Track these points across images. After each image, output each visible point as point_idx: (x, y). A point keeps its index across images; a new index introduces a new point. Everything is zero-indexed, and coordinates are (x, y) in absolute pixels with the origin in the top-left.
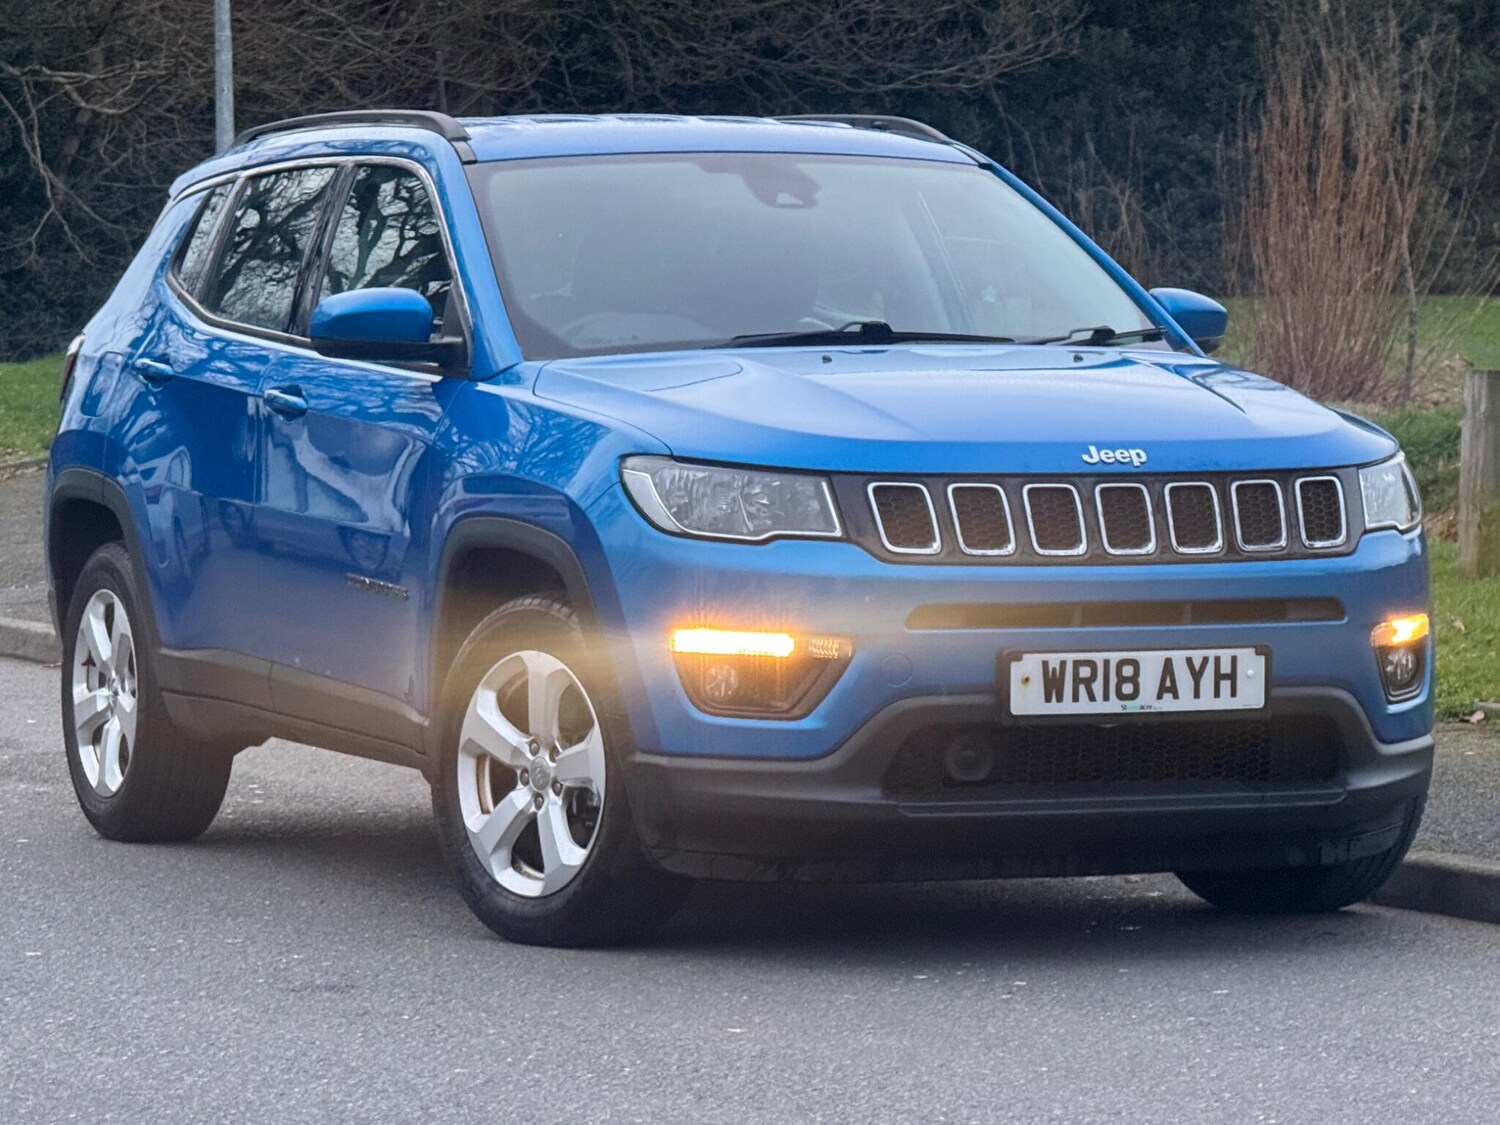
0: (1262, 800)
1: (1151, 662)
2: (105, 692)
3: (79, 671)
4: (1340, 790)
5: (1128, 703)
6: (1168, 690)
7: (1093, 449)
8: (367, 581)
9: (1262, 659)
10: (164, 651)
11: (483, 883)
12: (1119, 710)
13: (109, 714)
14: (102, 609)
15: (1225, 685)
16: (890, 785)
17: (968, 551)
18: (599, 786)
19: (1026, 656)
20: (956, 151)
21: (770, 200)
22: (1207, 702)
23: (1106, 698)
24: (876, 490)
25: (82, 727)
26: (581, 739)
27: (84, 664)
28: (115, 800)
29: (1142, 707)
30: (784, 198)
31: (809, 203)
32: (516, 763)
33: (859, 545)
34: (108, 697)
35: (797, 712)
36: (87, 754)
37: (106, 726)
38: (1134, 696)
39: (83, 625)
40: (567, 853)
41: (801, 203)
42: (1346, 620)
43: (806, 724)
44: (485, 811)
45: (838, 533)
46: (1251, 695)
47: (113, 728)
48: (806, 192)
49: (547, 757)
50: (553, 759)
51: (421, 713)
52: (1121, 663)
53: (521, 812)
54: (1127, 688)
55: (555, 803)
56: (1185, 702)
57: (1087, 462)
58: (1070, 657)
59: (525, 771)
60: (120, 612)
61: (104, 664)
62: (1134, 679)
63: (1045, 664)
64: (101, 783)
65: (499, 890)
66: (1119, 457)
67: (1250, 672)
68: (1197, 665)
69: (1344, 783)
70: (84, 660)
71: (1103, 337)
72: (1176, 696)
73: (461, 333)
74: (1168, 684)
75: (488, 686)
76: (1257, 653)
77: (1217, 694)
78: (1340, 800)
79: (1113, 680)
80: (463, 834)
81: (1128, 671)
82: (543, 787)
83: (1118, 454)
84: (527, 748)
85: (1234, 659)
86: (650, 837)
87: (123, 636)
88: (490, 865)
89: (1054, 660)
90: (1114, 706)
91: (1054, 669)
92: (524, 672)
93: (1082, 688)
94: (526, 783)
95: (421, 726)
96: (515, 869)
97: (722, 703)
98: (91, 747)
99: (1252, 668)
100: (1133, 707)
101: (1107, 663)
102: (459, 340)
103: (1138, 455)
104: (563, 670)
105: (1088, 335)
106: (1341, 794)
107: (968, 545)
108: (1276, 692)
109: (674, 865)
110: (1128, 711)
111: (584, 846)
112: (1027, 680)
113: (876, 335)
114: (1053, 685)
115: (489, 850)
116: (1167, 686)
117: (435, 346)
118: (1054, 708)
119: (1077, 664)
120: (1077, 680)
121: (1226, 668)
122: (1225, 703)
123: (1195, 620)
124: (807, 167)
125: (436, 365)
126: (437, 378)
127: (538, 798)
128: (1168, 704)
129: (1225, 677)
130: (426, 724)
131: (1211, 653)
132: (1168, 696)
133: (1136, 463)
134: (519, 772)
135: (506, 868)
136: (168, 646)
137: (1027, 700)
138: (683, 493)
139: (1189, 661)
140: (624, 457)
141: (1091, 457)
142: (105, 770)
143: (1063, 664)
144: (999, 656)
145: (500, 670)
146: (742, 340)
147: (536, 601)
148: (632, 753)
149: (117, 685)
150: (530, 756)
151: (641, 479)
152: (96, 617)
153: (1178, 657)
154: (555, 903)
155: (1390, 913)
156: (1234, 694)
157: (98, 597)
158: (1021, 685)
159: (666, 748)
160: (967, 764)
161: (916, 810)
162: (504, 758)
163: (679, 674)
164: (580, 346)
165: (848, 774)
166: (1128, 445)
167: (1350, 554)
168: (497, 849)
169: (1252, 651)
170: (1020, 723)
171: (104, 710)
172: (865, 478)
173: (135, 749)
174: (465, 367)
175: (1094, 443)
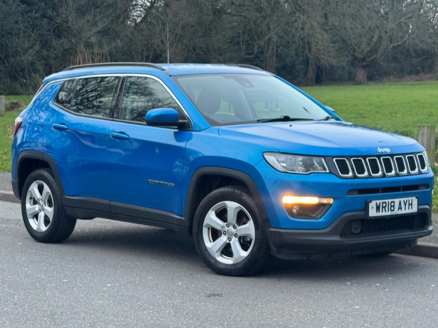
0: (414, 234)
1: (397, 201)
2: (37, 206)
3: (28, 201)
4: (427, 231)
5: (392, 212)
8: (157, 182)
9: (417, 200)
10: (66, 197)
11: (213, 261)
12: (391, 214)
14: (37, 185)
15: (410, 206)
16: (342, 235)
18: (253, 236)
19: (372, 201)
21: (244, 85)
22: (407, 211)
24: (335, 160)
25: (30, 214)
26: (244, 223)
27: (30, 199)
28: (45, 233)
30: (246, 85)
31: (252, 86)
32: (221, 229)
33: (333, 174)
34: (39, 207)
35: (318, 217)
36: (32, 221)
37: (39, 214)
38: (393, 210)
39: (30, 189)
40: (241, 253)
42: (429, 189)
43: (321, 220)
44: (211, 242)
45: (328, 171)
46: (414, 209)
47: (42, 215)
48: (250, 83)
49: (232, 228)
50: (234, 229)
51: (180, 216)
52: (391, 202)
53: (225, 242)
54: (392, 208)
55: (235, 240)
56: (403, 211)
57: (379, 152)
58: (381, 201)
59: (225, 231)
60: (46, 186)
62: (394, 206)
63: (376, 203)
64: (38, 229)
65: (218, 262)
66: (385, 151)
67: (415, 203)
69: (427, 229)
70: (30, 197)
74: (400, 207)
75: (212, 210)
77: (409, 209)
79: (390, 206)
80: (205, 248)
81: (393, 204)
82: (231, 236)
83: (384, 149)
84: (225, 226)
85: (412, 200)
86: (274, 249)
87: (48, 193)
88: (215, 256)
89: (378, 202)
90: (389, 213)
91: (378, 204)
92: (225, 206)
93: (384, 209)
94: (225, 235)
95: (181, 220)
96: (222, 256)
97: (296, 215)
99: (415, 201)
100: (394, 213)
101: (388, 202)
103: (388, 150)
104: (240, 206)
107: (358, 174)
108: (420, 207)
109: (280, 256)
111: (246, 251)
112: (373, 207)
113: (286, 119)
114: (378, 208)
115: (215, 252)
116: (400, 208)
118: (378, 214)
119: (383, 203)
120: (383, 207)
121: (410, 203)
122: (410, 211)
123: (403, 190)
125: (177, 127)
127: (229, 239)
128: (400, 212)
130: (183, 218)
131: (408, 199)
132: (400, 210)
133: (388, 152)
134: (222, 232)
135: (219, 256)
136: (68, 195)
137: (373, 213)
139: (404, 201)
140: (263, 152)
141: (379, 150)
142: (41, 225)
143: (380, 203)
144: (367, 201)
145: (217, 206)
148: (270, 228)
149: (43, 204)
150: (226, 228)
151: (271, 158)
152: (35, 187)
153: (402, 200)
154: (238, 266)
156: (412, 209)
157: (36, 183)
158: (371, 209)
159: (282, 227)
160: (356, 229)
161: (348, 241)
162: (219, 228)
163: (286, 208)
164: (221, 122)
165: (331, 233)
166: (386, 147)
167: (428, 173)
168: (217, 251)
169: (415, 198)
170: (371, 218)
171: (38, 210)
172: (333, 157)
173: (54, 220)
174: (190, 128)
175: (379, 147)
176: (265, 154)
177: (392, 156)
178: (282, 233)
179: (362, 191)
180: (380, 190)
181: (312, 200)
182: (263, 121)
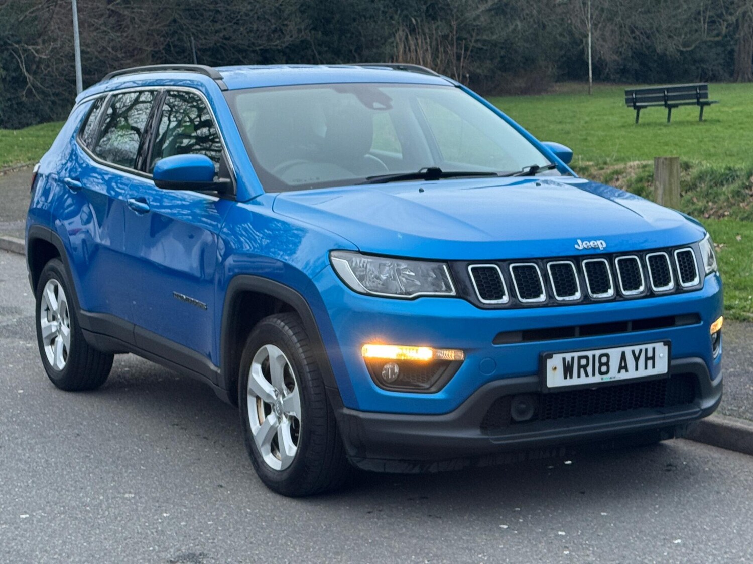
0: (664, 418)
1: (615, 354)
2: (55, 323)
3: (43, 313)
4: (698, 409)
5: (604, 376)
7: (579, 241)
8: (185, 297)
9: (666, 348)
10: (82, 312)
11: (260, 463)
12: (600, 381)
13: (58, 334)
14: (52, 287)
15: (650, 363)
16: (484, 427)
17: (522, 300)
20: (442, 80)
21: (372, 107)
22: (642, 373)
23: (594, 375)
24: (473, 269)
25: (46, 338)
27: (45, 310)
28: (62, 374)
29: (611, 378)
30: (376, 105)
31: (389, 107)
32: (269, 401)
33: (466, 299)
34: (57, 326)
35: (433, 389)
36: (48, 350)
37: (56, 339)
38: (607, 372)
39: (44, 293)
41: (382, 106)
42: (702, 323)
43: (440, 395)
45: (453, 293)
46: (661, 367)
47: (60, 340)
48: (386, 102)
49: (281, 399)
51: (216, 366)
52: (601, 356)
53: (272, 426)
54: (604, 369)
55: (286, 423)
56: (631, 374)
57: (578, 249)
58: (576, 355)
60: (61, 289)
61: (54, 312)
62: (607, 364)
63: (564, 359)
64: (55, 364)
66: (593, 245)
67: (661, 355)
68: (637, 354)
69: (699, 405)
70: (45, 308)
71: (534, 170)
72: (627, 371)
73: (229, 177)
74: (623, 365)
75: (257, 362)
76: (664, 345)
77: (646, 368)
78: (698, 414)
79: (597, 365)
81: (604, 360)
82: (281, 414)
83: (592, 243)
84: (274, 393)
85: (654, 349)
86: (351, 452)
87: (63, 302)
88: (262, 452)
89: (568, 357)
90: (598, 379)
91: (568, 362)
93: (582, 370)
94: (274, 411)
95: (216, 372)
96: (273, 454)
97: (391, 383)
98: (50, 347)
99: (662, 351)
100: (606, 378)
101: (594, 356)
102: (228, 180)
103: (602, 243)
105: (528, 169)
107: (522, 297)
108: (674, 363)
109: (364, 466)
110: (604, 381)
112: (555, 368)
113: (434, 174)
114: (568, 370)
115: (261, 444)
116: (623, 367)
117: (216, 184)
118: (569, 382)
119: (580, 358)
120: (580, 367)
121: (650, 354)
122: (650, 372)
123: (634, 330)
124: (384, 90)
125: (217, 192)
126: (216, 199)
127: (279, 419)
128: (624, 375)
129: (650, 359)
131: (643, 347)
132: (623, 371)
133: (601, 249)
134: (272, 405)
136: (83, 310)
137: (555, 379)
138: (363, 269)
139: (633, 352)
140: (331, 251)
141: (579, 246)
142: (57, 359)
143: (573, 359)
144: (540, 356)
145: (261, 353)
146: (370, 180)
149: (61, 320)
150: (275, 398)
151: (342, 264)
152: (50, 290)
153: (628, 350)
156: (654, 367)
157: (50, 282)
158: (552, 372)
159: (362, 408)
160: (521, 412)
161: (499, 439)
162: (263, 397)
163: (368, 368)
164: (291, 184)
165: (462, 422)
166: (596, 239)
167: (701, 289)
169: (662, 344)
170: (551, 391)
171: (55, 333)
172: (466, 263)
173: (71, 352)
174: (233, 194)
175: (579, 239)
176: (333, 253)
177: (610, 256)
178: (360, 418)
179: (529, 335)
180: (577, 331)
181: (423, 354)
182: (373, 180)
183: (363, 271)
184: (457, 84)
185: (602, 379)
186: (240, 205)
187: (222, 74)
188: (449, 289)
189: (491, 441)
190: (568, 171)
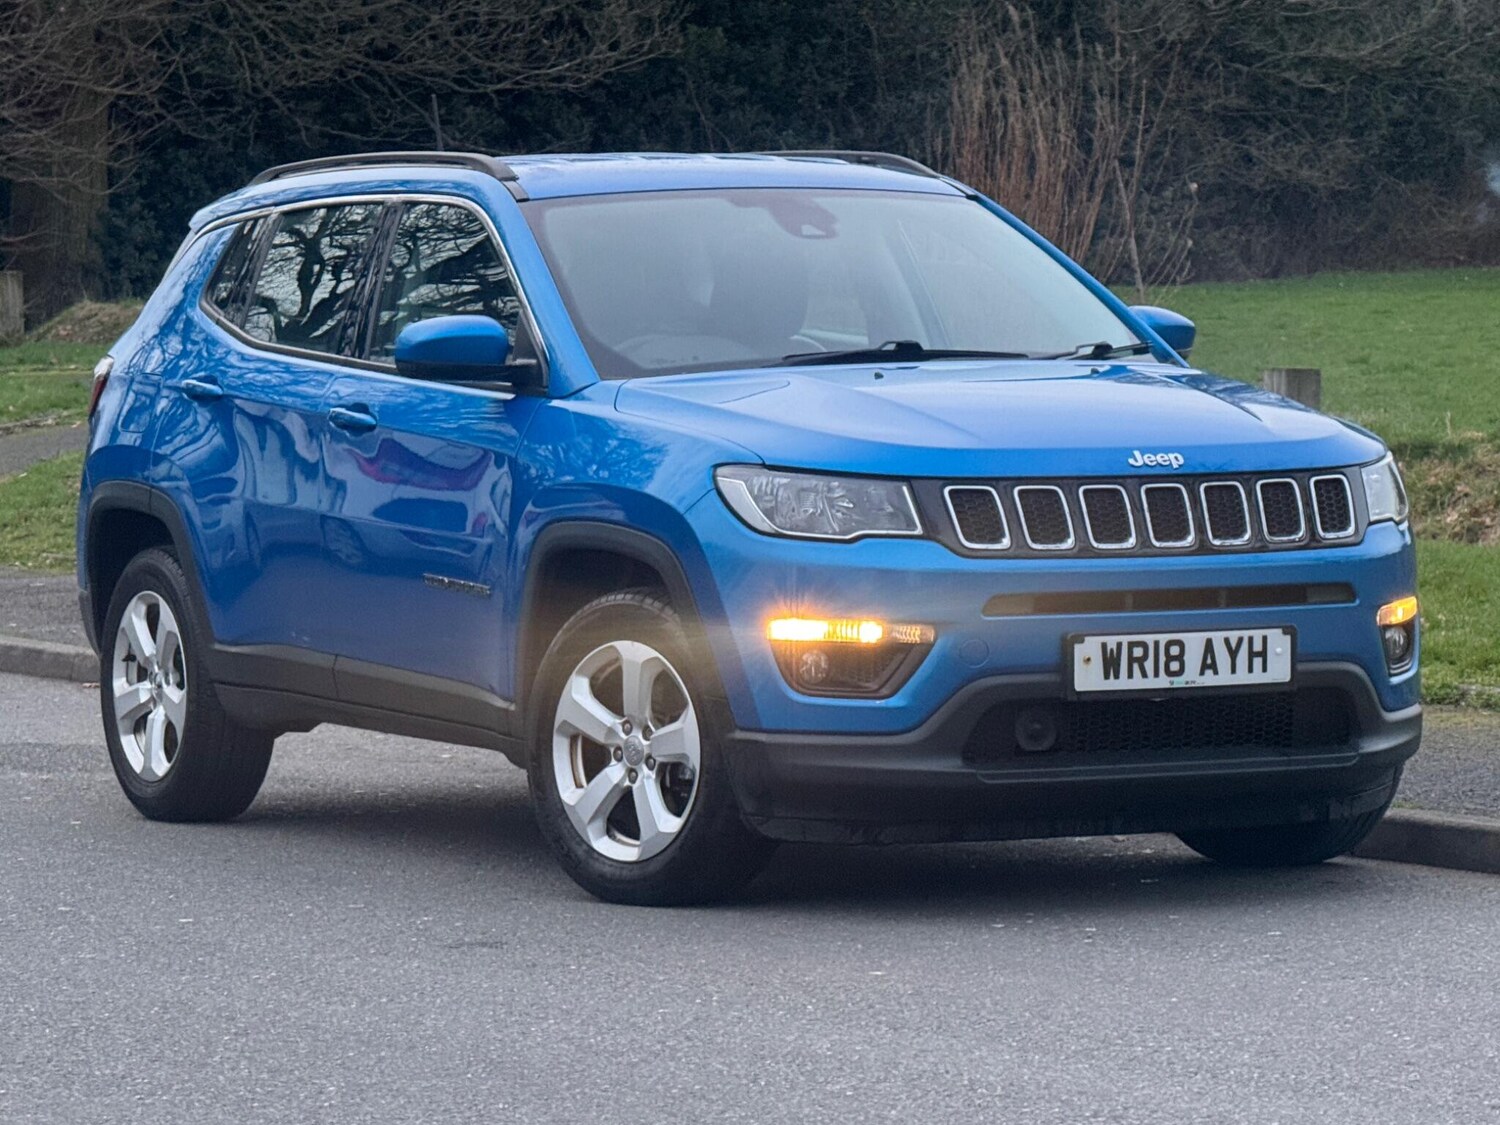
0: (1287, 763)
1: (1194, 642)
2: (147, 685)
3: (119, 666)
4: (1353, 754)
5: (1175, 679)
6: (1209, 667)
7: (1137, 453)
8: (446, 580)
9: (1288, 638)
10: (218, 647)
11: (580, 851)
12: (1168, 685)
13: (152, 706)
14: (143, 609)
15: (1258, 662)
16: (969, 756)
17: (1034, 546)
18: (695, 760)
19: (1087, 639)
20: (942, 183)
21: (797, 232)
22: (1242, 678)
23: (1156, 674)
24: (951, 493)
25: (123, 718)
26: (674, 719)
27: (124, 660)
28: (164, 785)
29: (1187, 683)
30: (807, 229)
31: (831, 234)
32: (609, 742)
33: (938, 541)
34: (150, 690)
35: (884, 691)
36: (129, 743)
37: (150, 717)
38: (1180, 672)
39: (124, 624)
40: (662, 822)
41: (823, 233)
42: (1358, 602)
43: (894, 702)
44: (579, 785)
45: (919, 531)
46: (1279, 670)
47: (158, 718)
48: (827, 224)
49: (640, 736)
50: (646, 738)
51: (506, 699)
52: (1170, 644)
53: (617, 785)
54: (1175, 666)
55: (649, 777)
56: (1223, 678)
57: (1133, 466)
58: (1125, 639)
59: (619, 748)
60: (166, 614)
61: (146, 659)
62: (1180, 658)
63: (1104, 646)
64: (147, 768)
65: (596, 856)
66: (1160, 461)
67: (1279, 650)
68: (1234, 645)
69: (1356, 749)
70: (124, 655)
71: (1102, 351)
72: (1216, 672)
73: (534, 355)
74: (1209, 661)
75: (581, 673)
76: (1285, 633)
77: (1251, 670)
78: (1354, 762)
79: (1162, 659)
80: (559, 806)
81: (1175, 651)
82: (637, 763)
83: (1158, 457)
84: (620, 728)
85: (1265, 639)
86: (748, 806)
87: (170, 634)
88: (586, 834)
89: (1111, 641)
90: (1163, 682)
91: (1112, 650)
92: (618, 659)
93: (1136, 666)
94: (619, 760)
95: (506, 711)
96: (610, 836)
97: (816, 685)
98: (132, 736)
99: (1280, 645)
100: (1179, 682)
101: (1157, 644)
102: (533, 361)
103: (1176, 458)
104: (657, 658)
105: (1089, 350)
106: (1354, 757)
107: (1034, 541)
108: (1301, 667)
109: (771, 830)
110: (1175, 686)
111: (678, 814)
112: (1089, 660)
113: (908, 352)
114: (1111, 664)
115: (586, 820)
116: (1209, 664)
117: (510, 367)
118: (1112, 685)
119: (1132, 645)
120: (1131, 660)
121: (1258, 647)
122: (1258, 677)
123: (1230, 604)
124: (824, 201)
125: (509, 384)
126: (510, 396)
127: (632, 774)
128: (1209, 680)
129: (1258, 654)
130: (513, 708)
131: (1246, 634)
132: (1209, 673)
133: (1175, 466)
134: (612, 750)
135: (601, 836)
136: (223, 643)
137: (1088, 678)
138: (771, 497)
139: (1227, 641)
140: (715, 467)
141: (1136, 460)
142: (147, 755)
143: (1119, 645)
144: (1063, 639)
145: (594, 658)
146: (791, 360)
147: (629, 596)
148: (731, 730)
149: (161, 678)
150: (623, 736)
151: (735, 486)
152: (138, 616)
153: (1217, 637)
154: (652, 867)
155: (1372, 864)
156: (1265, 669)
157: (139, 598)
158: (1084, 666)
159: (765, 726)
161: (992, 777)
162: (599, 737)
163: (776, 659)
164: (645, 364)
165: (931, 746)
166: (1167, 450)
167: (1359, 544)
168: (593, 819)
169: (1279, 631)
170: (1083, 698)
171: (148, 702)
172: (941, 482)
173: (184, 737)
174: (541, 386)
175: (1138, 449)
176: (720, 471)
177: (1190, 478)
178: (762, 744)
179: (1045, 602)
180: (1129, 600)
181: (868, 632)
182: (795, 359)
183: (770, 501)
184: (971, 192)
185: (1172, 683)
186: (555, 403)
187: (516, 170)
188: (911, 525)
189: (980, 778)
190: (1171, 356)
